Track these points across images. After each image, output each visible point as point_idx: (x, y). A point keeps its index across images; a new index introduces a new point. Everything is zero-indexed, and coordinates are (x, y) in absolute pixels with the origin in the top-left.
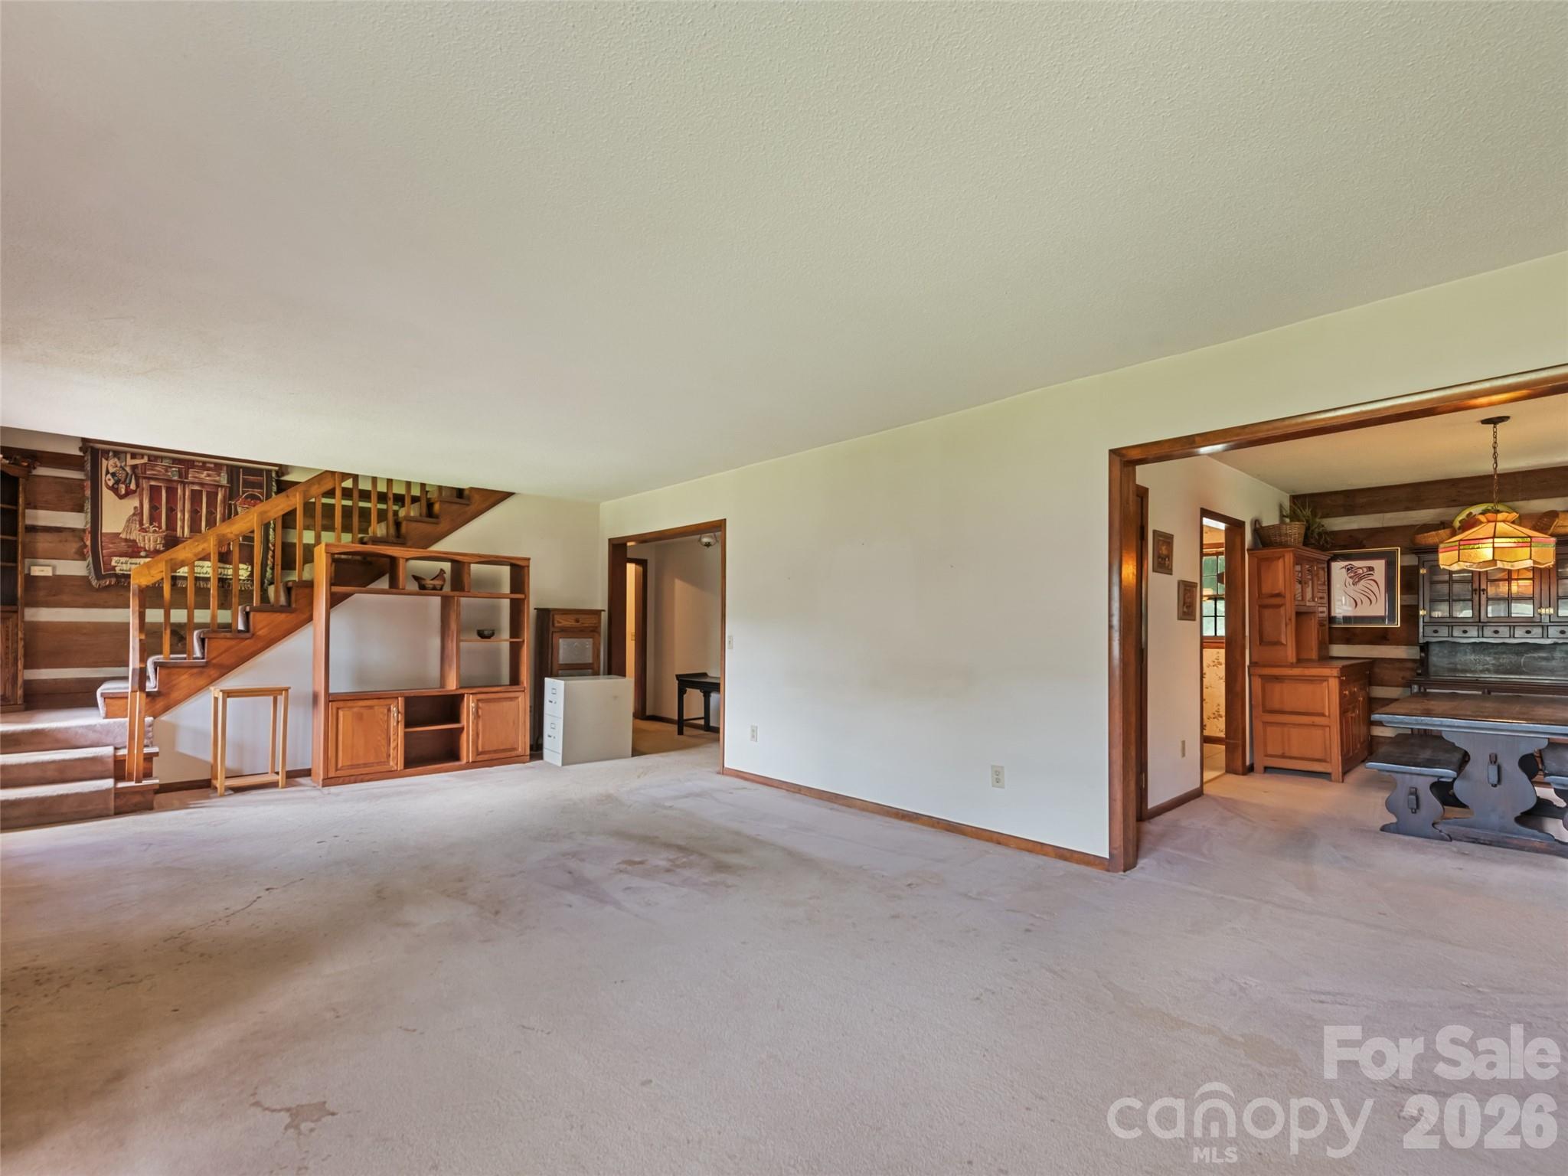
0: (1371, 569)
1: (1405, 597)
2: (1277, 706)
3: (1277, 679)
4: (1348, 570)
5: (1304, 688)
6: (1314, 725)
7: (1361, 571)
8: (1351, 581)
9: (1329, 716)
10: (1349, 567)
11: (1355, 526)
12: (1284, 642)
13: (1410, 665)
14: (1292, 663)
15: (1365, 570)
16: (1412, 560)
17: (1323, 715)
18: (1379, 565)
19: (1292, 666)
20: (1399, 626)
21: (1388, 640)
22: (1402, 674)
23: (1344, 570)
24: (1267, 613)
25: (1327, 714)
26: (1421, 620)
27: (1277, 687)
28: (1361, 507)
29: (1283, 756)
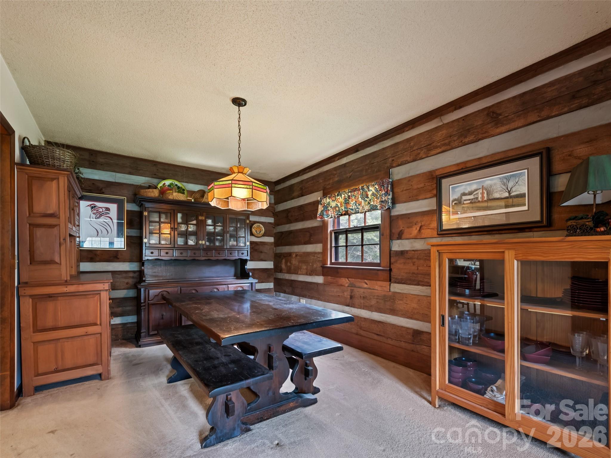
0: (108, 209)
1: (129, 230)
2: (50, 323)
3: (51, 297)
4: (92, 208)
5: (78, 303)
6: (87, 335)
7: (101, 210)
8: (94, 216)
9: (101, 325)
10: (93, 206)
11: (96, 177)
12: (57, 259)
13: (131, 275)
14: (66, 281)
15: (104, 209)
16: (133, 207)
17: (95, 324)
18: (113, 207)
19: (66, 283)
20: (125, 249)
21: (118, 259)
22: (126, 281)
23: (89, 208)
24: (39, 232)
25: (99, 323)
26: (144, 245)
27: (50, 305)
28: (102, 165)
29: (57, 371)
